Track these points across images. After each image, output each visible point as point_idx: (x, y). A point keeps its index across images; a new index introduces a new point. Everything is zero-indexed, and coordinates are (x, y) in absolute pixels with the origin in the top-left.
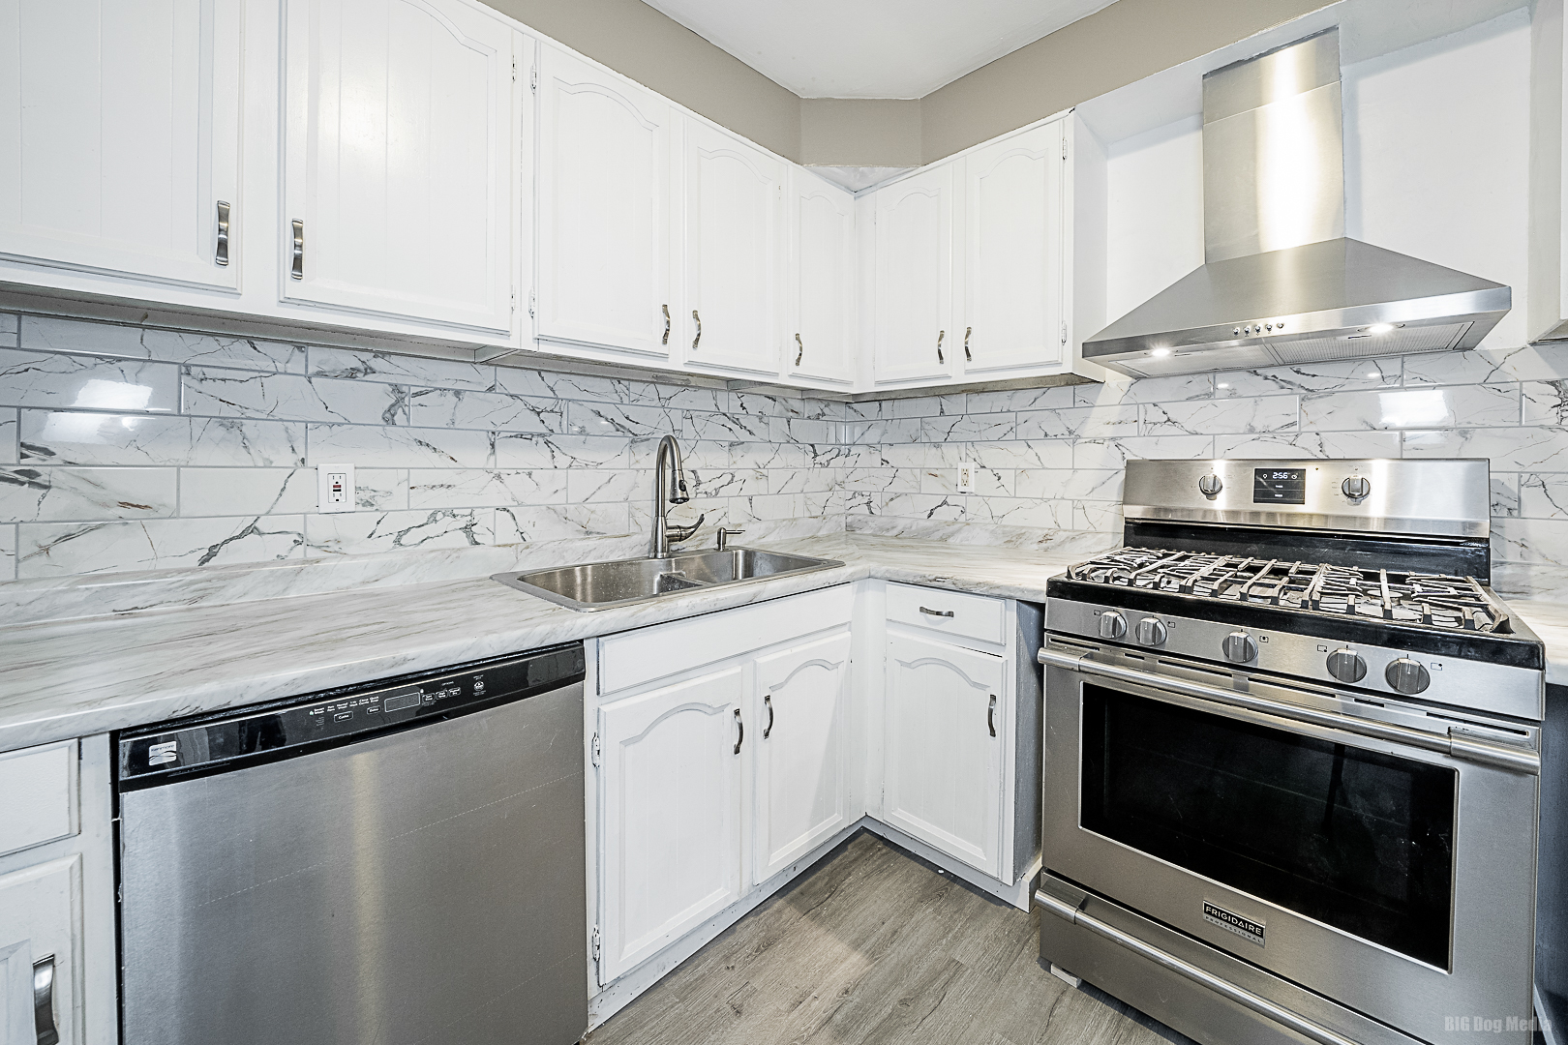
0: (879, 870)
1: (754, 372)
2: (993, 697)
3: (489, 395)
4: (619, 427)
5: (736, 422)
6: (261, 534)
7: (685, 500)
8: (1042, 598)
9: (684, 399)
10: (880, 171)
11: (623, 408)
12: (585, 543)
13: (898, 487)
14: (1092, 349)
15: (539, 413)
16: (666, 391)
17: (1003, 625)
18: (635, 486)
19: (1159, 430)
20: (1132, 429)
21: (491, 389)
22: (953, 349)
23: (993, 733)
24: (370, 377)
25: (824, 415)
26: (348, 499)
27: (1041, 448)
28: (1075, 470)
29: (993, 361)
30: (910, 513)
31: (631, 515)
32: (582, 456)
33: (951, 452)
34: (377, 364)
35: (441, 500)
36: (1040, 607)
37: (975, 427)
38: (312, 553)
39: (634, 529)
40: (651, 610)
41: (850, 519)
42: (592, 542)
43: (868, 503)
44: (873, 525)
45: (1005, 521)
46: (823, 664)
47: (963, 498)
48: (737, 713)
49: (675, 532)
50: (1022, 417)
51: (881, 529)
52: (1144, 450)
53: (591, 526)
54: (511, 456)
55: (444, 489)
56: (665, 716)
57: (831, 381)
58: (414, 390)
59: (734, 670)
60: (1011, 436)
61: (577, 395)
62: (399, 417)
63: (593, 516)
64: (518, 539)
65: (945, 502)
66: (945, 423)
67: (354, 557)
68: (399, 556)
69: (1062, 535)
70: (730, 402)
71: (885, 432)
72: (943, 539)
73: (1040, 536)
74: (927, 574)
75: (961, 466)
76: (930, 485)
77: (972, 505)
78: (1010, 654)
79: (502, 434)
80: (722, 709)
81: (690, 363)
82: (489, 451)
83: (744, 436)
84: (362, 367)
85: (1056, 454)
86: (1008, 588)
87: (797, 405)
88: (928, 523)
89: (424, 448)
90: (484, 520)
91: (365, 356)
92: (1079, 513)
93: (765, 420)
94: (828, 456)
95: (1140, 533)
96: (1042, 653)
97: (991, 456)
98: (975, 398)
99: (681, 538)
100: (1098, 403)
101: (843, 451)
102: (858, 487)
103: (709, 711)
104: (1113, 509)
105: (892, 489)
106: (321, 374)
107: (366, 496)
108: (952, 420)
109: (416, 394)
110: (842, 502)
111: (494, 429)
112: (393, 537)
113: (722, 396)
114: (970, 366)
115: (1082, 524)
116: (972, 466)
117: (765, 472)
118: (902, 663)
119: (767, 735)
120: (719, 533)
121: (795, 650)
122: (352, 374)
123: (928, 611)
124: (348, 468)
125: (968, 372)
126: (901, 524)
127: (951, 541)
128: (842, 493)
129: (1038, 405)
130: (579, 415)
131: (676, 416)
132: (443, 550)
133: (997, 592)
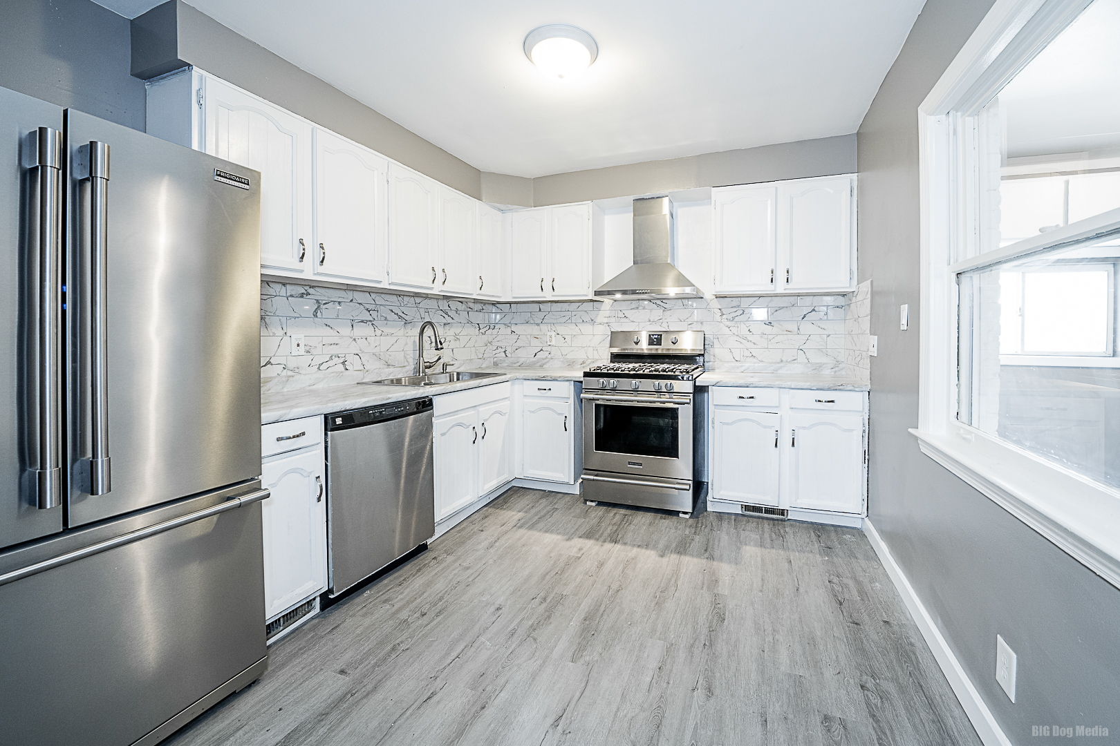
0: (523, 495)
1: (458, 293)
2: (566, 417)
3: (351, 303)
4: (400, 317)
5: (447, 314)
6: (272, 364)
7: (442, 348)
8: (582, 379)
9: (425, 303)
10: (511, 207)
11: (403, 309)
12: (387, 370)
13: (519, 343)
14: (597, 293)
15: (369, 311)
16: (418, 300)
17: (568, 390)
18: (406, 344)
19: (623, 320)
20: (613, 320)
21: (352, 301)
22: (547, 286)
23: (566, 430)
24: (308, 297)
25: (483, 309)
26: (302, 350)
27: (581, 326)
28: (594, 335)
29: (562, 293)
30: (525, 355)
31: (405, 357)
32: (386, 330)
33: (544, 327)
34: (311, 291)
35: (334, 350)
36: (581, 382)
37: (555, 317)
38: (290, 373)
39: (406, 364)
40: (449, 386)
41: (495, 359)
42: (391, 369)
43: (505, 352)
44: (507, 361)
45: (567, 357)
46: (500, 413)
47: (550, 347)
48: (474, 428)
49: (428, 364)
50: (574, 313)
51: (512, 363)
52: (617, 328)
53: (389, 362)
54: (361, 330)
55: (335, 346)
56: (452, 427)
57: (493, 296)
58: (324, 302)
59: (472, 412)
60: (569, 321)
61: (384, 303)
62: (319, 314)
63: (390, 358)
64: (362, 368)
65: (542, 350)
66: (541, 315)
67: (305, 375)
68: (320, 375)
69: (589, 361)
70: (444, 305)
71: (513, 318)
72: (541, 366)
73: (581, 361)
74: (540, 375)
75: (549, 334)
76: (535, 342)
77: (553, 350)
78: (571, 401)
79: (356, 321)
80: (468, 427)
81: (441, 291)
82: (351, 328)
83: (449, 320)
84: (305, 292)
85: (587, 328)
86: (570, 377)
87: (471, 305)
88: (535, 359)
89: (328, 327)
90: (350, 358)
91: (307, 288)
92: (595, 352)
93: (458, 312)
94: (485, 329)
95: (616, 357)
96: (582, 395)
97: (561, 329)
98: (554, 304)
99: (430, 367)
100: (602, 309)
101: (492, 326)
102: (499, 344)
103: (465, 426)
104: (607, 350)
105: (517, 344)
106: (292, 296)
107: (307, 348)
108: (545, 314)
109: (325, 304)
110: (491, 351)
111: (352, 318)
112: (317, 367)
113: (441, 302)
114: (554, 294)
115: (596, 357)
116: (553, 334)
117: (458, 337)
118: (531, 412)
119: (483, 438)
120: (443, 365)
121: (492, 406)
122: (302, 296)
123: (541, 389)
124: (302, 336)
125: (553, 296)
126: (521, 360)
127: (545, 366)
128: (491, 347)
129: (579, 309)
130: (384, 311)
131: (422, 311)
132: (337, 373)
133: (567, 379)
